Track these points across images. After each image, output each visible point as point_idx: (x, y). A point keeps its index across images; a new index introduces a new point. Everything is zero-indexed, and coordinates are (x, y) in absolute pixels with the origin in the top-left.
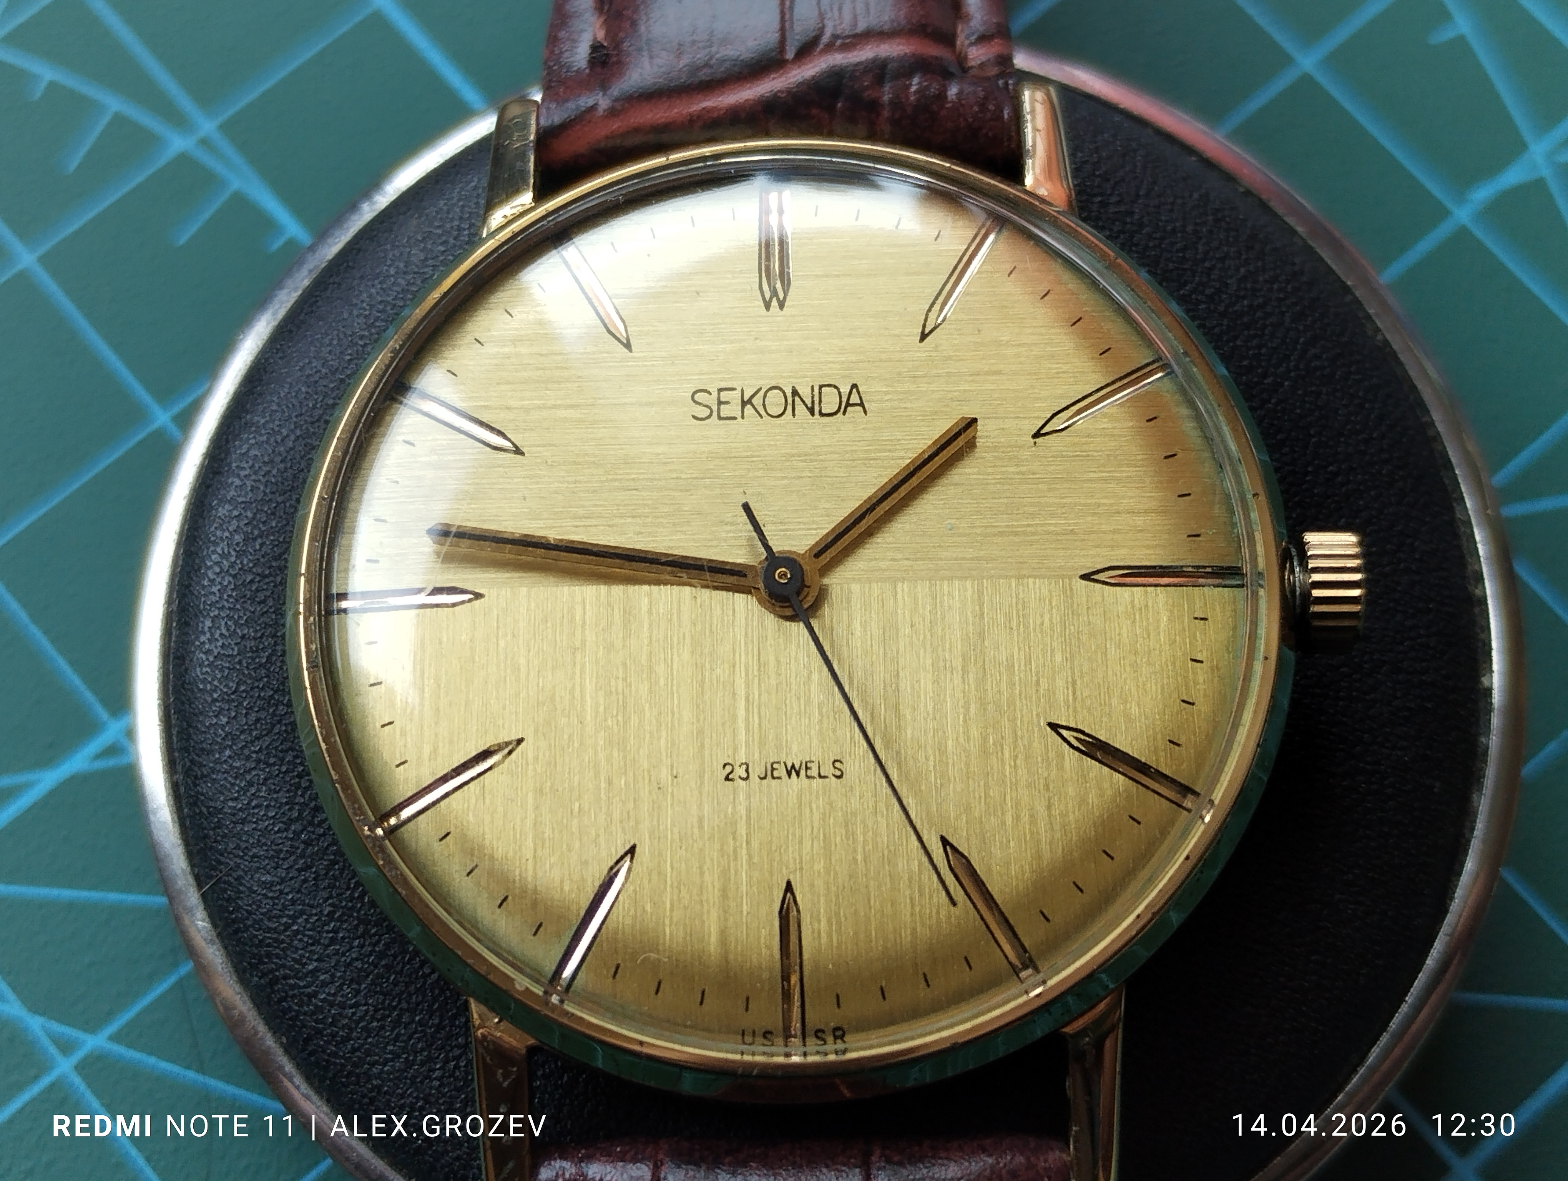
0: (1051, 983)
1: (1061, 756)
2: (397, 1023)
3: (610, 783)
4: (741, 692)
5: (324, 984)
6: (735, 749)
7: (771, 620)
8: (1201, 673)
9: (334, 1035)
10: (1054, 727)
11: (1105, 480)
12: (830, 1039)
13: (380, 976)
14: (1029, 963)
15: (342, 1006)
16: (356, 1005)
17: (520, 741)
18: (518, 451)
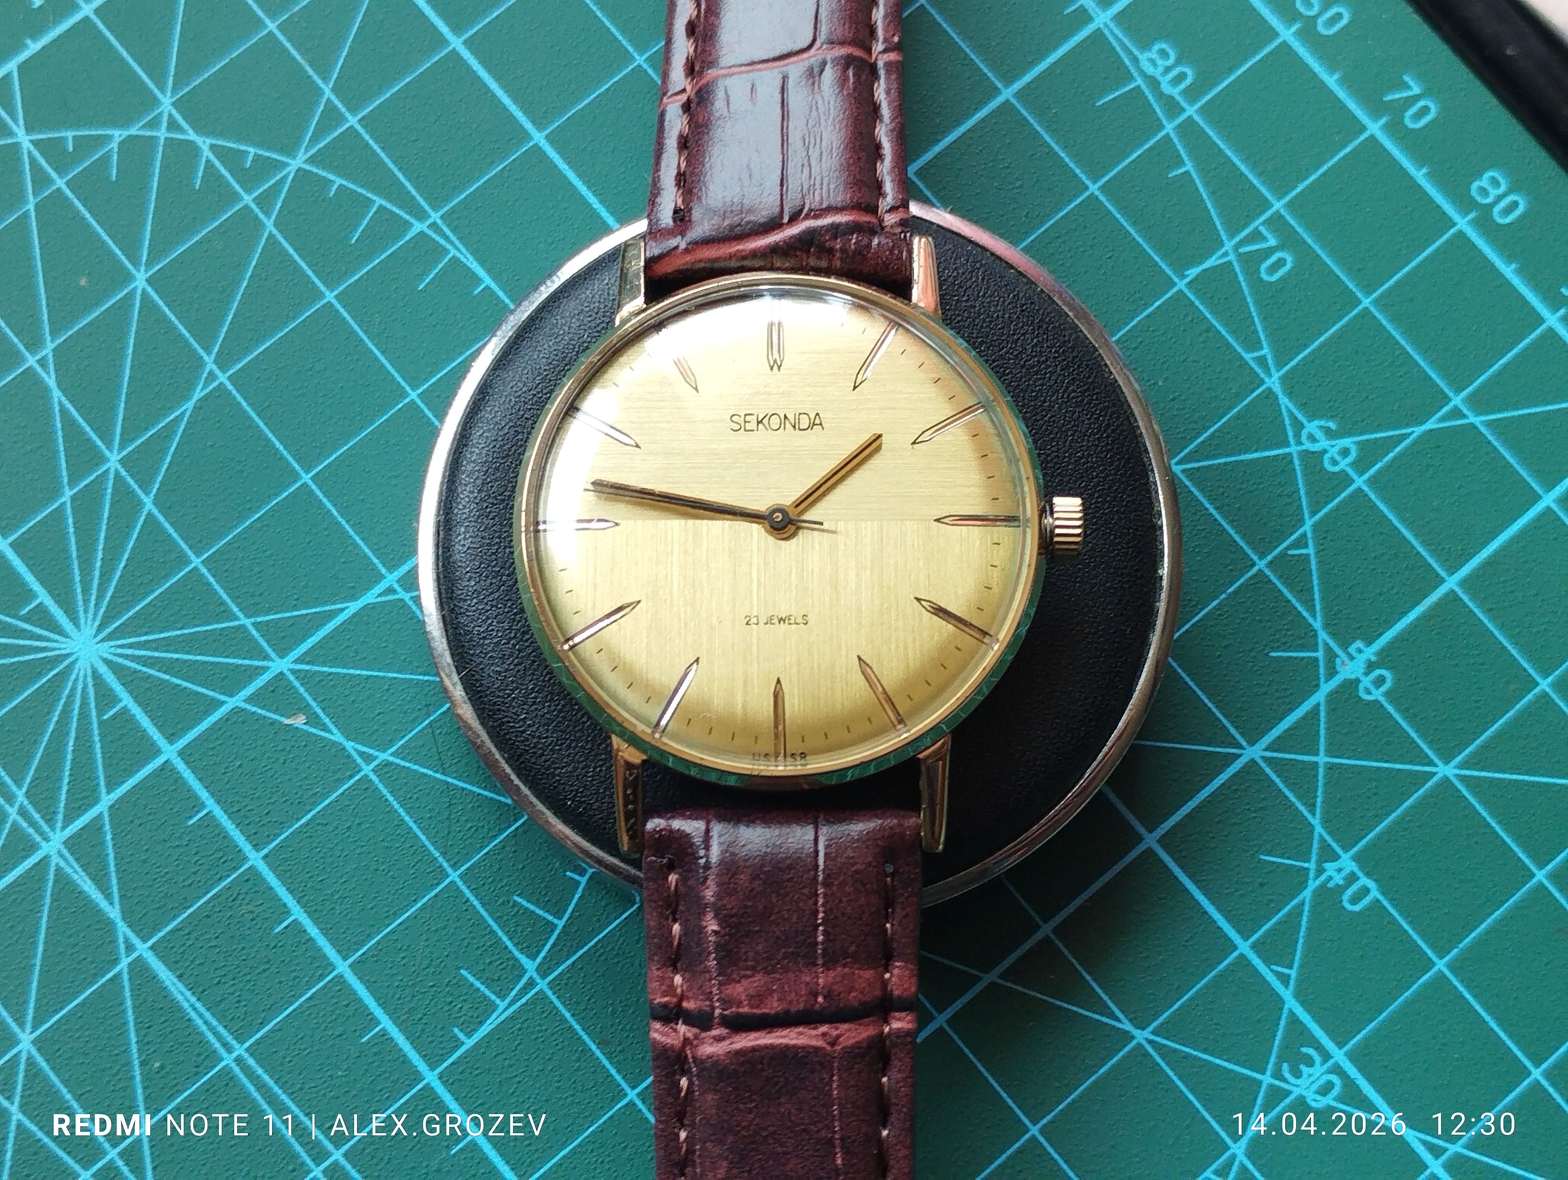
0: (913, 731)
1: (921, 615)
2: (569, 746)
3: (686, 624)
4: (755, 578)
5: (529, 726)
6: (752, 608)
7: (771, 539)
8: (996, 573)
9: (535, 753)
10: (918, 600)
11: (950, 468)
12: (798, 758)
13: (559, 722)
14: (901, 721)
15: (539, 737)
16: (547, 737)
17: (639, 602)
18: (637, 446)
